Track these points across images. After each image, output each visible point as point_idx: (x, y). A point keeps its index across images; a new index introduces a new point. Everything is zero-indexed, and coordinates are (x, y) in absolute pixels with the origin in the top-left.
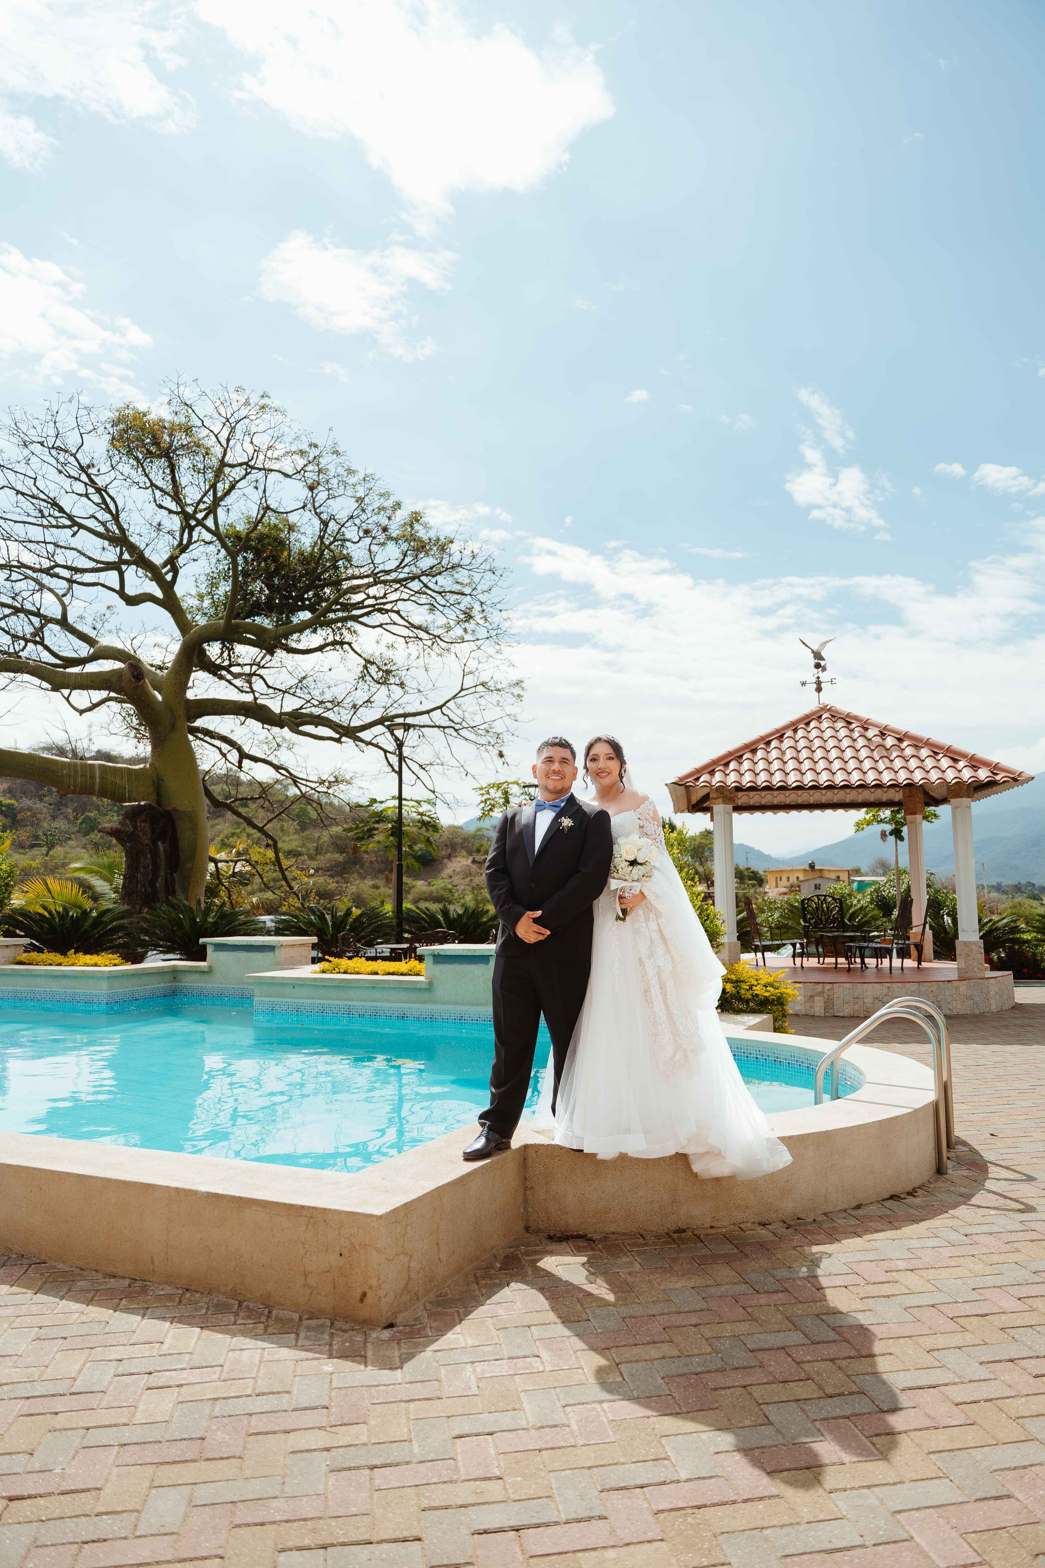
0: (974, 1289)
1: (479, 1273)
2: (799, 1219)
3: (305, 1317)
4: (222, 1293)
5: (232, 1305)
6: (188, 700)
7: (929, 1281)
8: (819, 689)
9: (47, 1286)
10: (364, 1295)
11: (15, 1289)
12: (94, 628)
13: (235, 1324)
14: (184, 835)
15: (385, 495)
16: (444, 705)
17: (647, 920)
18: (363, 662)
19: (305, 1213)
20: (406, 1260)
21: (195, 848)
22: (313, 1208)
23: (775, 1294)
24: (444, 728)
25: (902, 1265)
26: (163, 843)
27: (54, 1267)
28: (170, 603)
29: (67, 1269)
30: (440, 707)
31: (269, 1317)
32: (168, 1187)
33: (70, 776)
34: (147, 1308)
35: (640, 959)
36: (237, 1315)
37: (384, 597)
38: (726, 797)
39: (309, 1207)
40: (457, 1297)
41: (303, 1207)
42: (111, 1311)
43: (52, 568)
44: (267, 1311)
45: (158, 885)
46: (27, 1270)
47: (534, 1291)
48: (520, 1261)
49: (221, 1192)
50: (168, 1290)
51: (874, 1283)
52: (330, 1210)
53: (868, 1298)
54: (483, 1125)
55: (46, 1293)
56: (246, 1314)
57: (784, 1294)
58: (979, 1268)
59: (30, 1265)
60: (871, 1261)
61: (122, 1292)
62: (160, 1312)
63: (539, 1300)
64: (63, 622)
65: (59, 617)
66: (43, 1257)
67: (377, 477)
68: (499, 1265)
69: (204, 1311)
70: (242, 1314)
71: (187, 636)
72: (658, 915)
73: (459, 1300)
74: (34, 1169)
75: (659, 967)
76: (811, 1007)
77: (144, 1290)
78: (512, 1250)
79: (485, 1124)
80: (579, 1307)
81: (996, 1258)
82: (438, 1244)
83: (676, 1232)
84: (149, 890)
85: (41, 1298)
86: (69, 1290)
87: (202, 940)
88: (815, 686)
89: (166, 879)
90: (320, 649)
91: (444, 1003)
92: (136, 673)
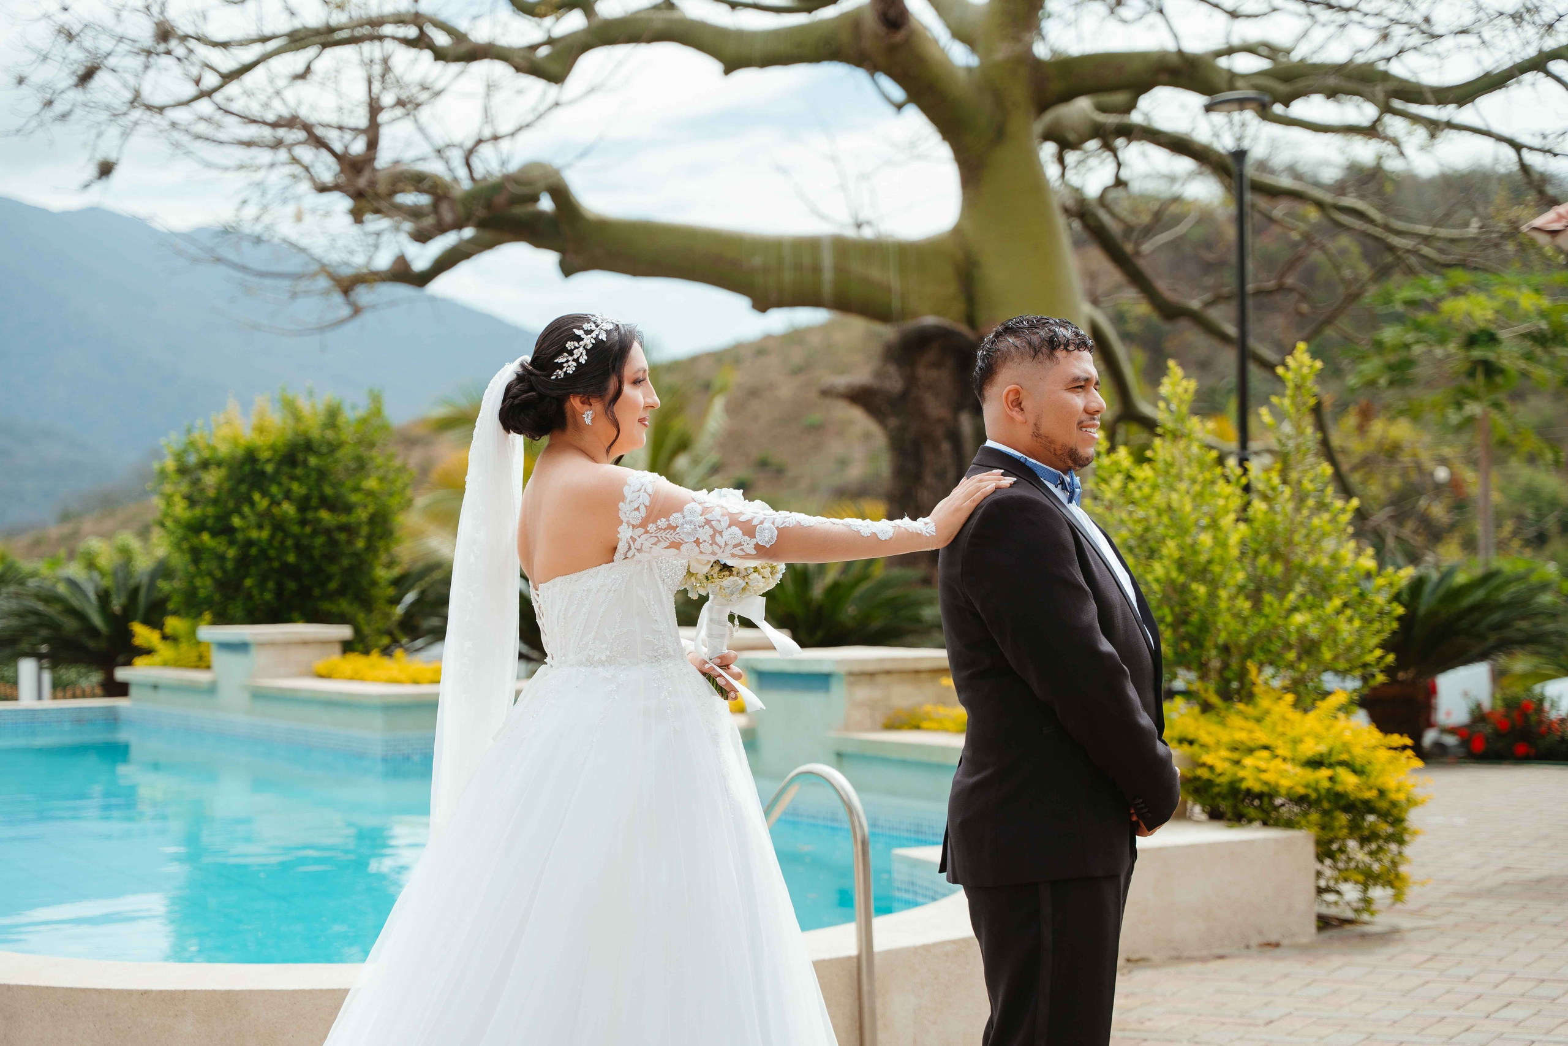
6: (1037, 64)
92: (892, 13)
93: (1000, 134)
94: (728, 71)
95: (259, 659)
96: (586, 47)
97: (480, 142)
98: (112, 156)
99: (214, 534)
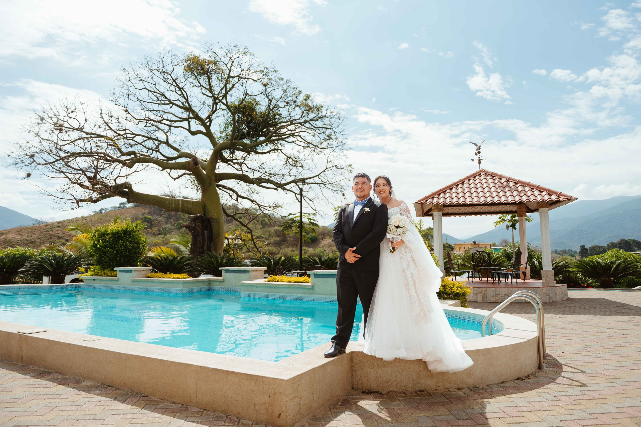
0: (561, 421)
1: (331, 407)
2: (476, 387)
3: (255, 423)
4: (219, 412)
5: (223, 417)
6: (216, 173)
7: (539, 416)
8: (480, 163)
9: (147, 406)
10: (280, 414)
11: (133, 407)
12: (180, 146)
13: (224, 425)
14: (215, 228)
15: (295, 88)
16: (319, 174)
17: (406, 252)
18: (286, 157)
19: (254, 378)
20: (299, 400)
21: (219, 233)
22: (258, 376)
23: (466, 420)
24: (320, 184)
25: (525, 409)
26: (206, 231)
27: (150, 398)
28: (209, 134)
29: (156, 399)
30: (318, 176)
31: (239, 423)
32: (197, 366)
33: (170, 204)
34: (187, 417)
35: (404, 270)
36: (225, 421)
37: (295, 130)
38: (439, 208)
39: (256, 376)
40: (322, 417)
41: (253, 375)
42: (172, 418)
43: (162, 120)
44: (238, 420)
45: (204, 248)
46: (139, 399)
47: (356, 415)
48: (350, 402)
49: (218, 368)
50: (197, 409)
51: (513, 417)
52: (265, 377)
53: (510, 423)
54: (333, 342)
55: (145, 409)
56: (229, 421)
57: (470, 420)
58: (562, 411)
59: (141, 397)
60: (511, 407)
61: (178, 410)
62: (192, 419)
63: (359, 420)
64: (167, 143)
65: (165, 141)
66: (146, 394)
67: (291, 81)
68: (340, 404)
69: (211, 419)
70: (227, 421)
71: (216, 147)
72: (411, 250)
73: (322, 418)
74: (143, 357)
75: (412, 273)
76: (477, 298)
77: (187, 409)
78: (346, 397)
79: (334, 342)
80: (376, 423)
81: (570, 407)
82: (313, 393)
83: (420, 391)
84: (201, 250)
85: (144, 411)
86: (156, 408)
87: (220, 268)
88: (478, 161)
89: (208, 246)
90: (269, 152)
91: (319, 294)
92: (195, 163)
93: (210, 184)
94: (163, 169)
95: (134, 274)
96: (135, 162)
97: (118, 178)
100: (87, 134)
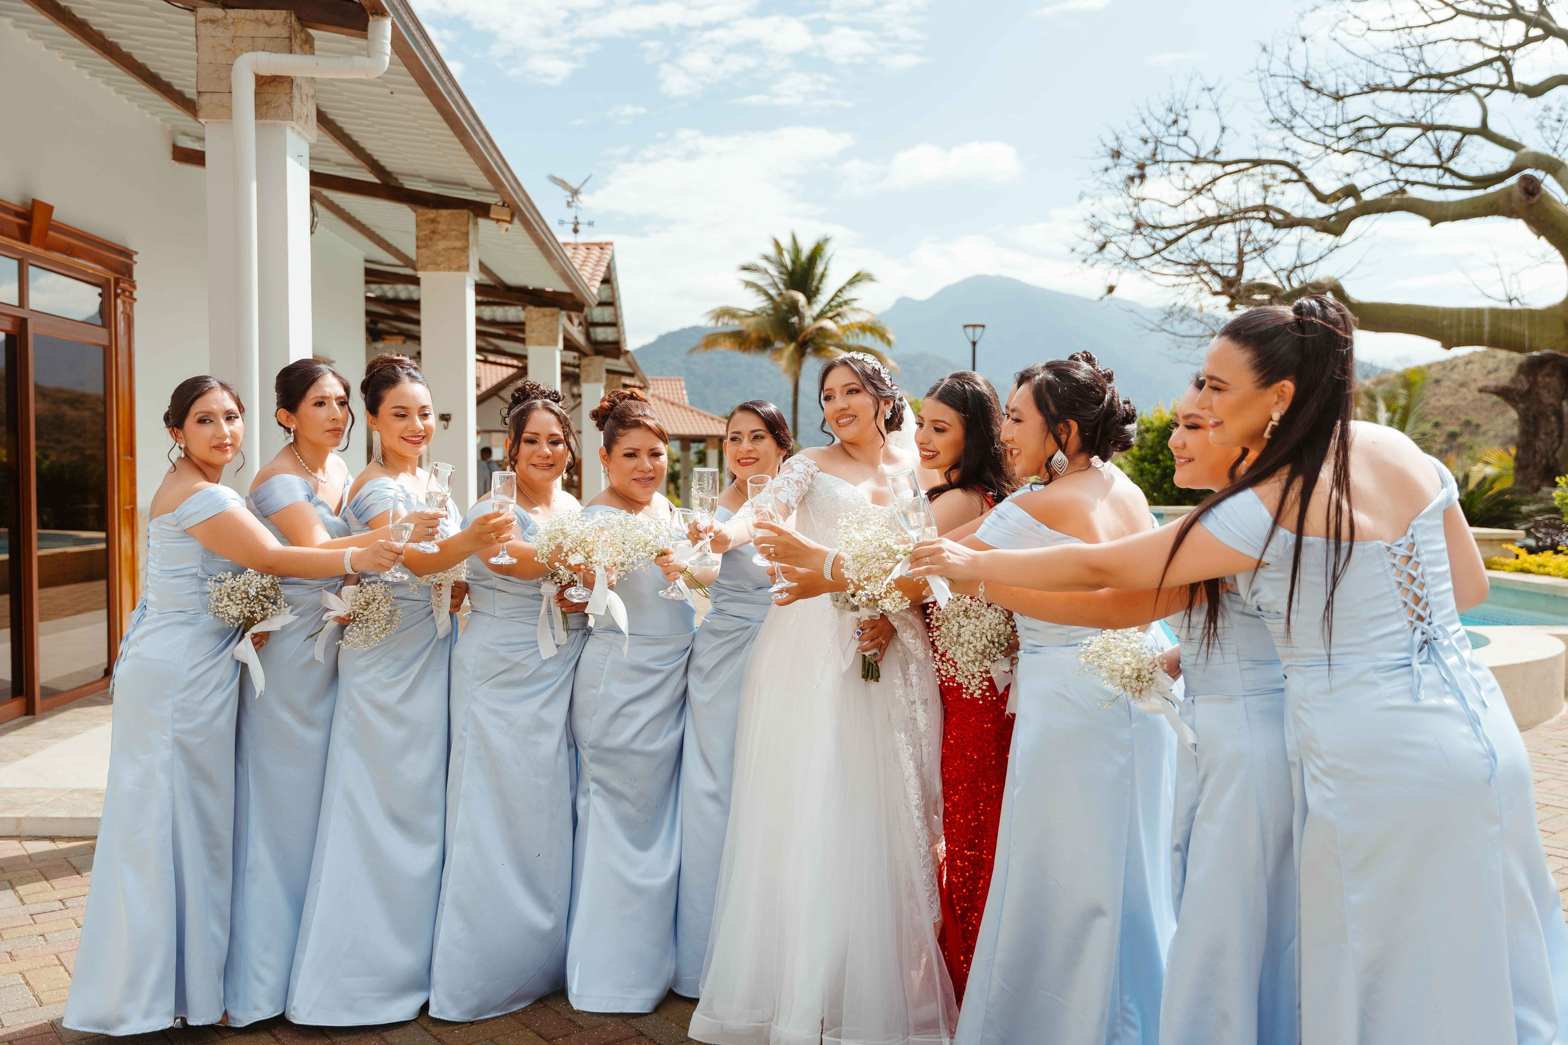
64: (1483, 131)
65: (1478, 125)
92: (1531, 188)
94: (1433, 224)
96: (1354, 217)
97: (1296, 267)
98: (1114, 284)
99: (1150, 463)
100: (1224, 164)
